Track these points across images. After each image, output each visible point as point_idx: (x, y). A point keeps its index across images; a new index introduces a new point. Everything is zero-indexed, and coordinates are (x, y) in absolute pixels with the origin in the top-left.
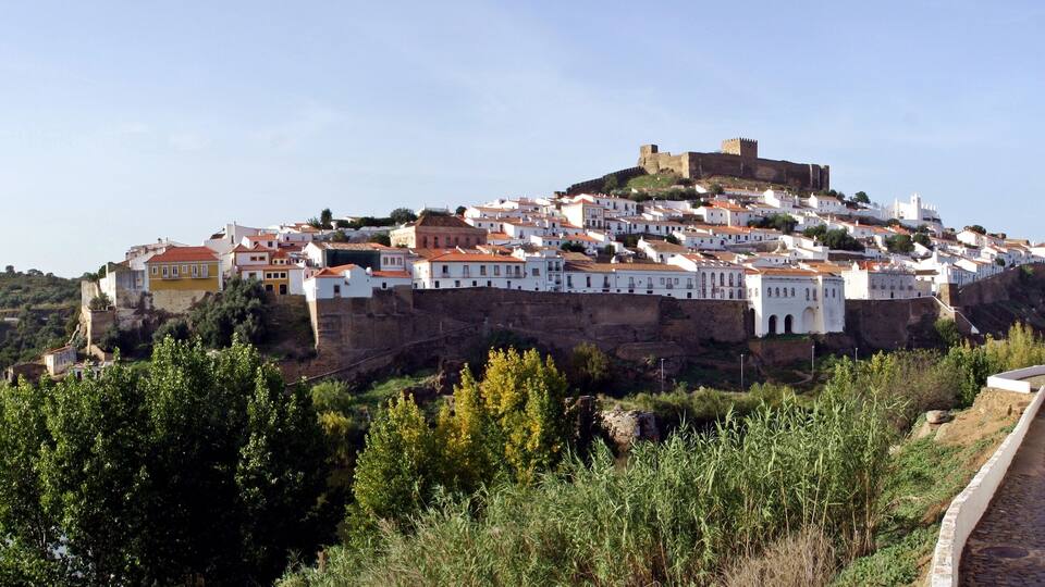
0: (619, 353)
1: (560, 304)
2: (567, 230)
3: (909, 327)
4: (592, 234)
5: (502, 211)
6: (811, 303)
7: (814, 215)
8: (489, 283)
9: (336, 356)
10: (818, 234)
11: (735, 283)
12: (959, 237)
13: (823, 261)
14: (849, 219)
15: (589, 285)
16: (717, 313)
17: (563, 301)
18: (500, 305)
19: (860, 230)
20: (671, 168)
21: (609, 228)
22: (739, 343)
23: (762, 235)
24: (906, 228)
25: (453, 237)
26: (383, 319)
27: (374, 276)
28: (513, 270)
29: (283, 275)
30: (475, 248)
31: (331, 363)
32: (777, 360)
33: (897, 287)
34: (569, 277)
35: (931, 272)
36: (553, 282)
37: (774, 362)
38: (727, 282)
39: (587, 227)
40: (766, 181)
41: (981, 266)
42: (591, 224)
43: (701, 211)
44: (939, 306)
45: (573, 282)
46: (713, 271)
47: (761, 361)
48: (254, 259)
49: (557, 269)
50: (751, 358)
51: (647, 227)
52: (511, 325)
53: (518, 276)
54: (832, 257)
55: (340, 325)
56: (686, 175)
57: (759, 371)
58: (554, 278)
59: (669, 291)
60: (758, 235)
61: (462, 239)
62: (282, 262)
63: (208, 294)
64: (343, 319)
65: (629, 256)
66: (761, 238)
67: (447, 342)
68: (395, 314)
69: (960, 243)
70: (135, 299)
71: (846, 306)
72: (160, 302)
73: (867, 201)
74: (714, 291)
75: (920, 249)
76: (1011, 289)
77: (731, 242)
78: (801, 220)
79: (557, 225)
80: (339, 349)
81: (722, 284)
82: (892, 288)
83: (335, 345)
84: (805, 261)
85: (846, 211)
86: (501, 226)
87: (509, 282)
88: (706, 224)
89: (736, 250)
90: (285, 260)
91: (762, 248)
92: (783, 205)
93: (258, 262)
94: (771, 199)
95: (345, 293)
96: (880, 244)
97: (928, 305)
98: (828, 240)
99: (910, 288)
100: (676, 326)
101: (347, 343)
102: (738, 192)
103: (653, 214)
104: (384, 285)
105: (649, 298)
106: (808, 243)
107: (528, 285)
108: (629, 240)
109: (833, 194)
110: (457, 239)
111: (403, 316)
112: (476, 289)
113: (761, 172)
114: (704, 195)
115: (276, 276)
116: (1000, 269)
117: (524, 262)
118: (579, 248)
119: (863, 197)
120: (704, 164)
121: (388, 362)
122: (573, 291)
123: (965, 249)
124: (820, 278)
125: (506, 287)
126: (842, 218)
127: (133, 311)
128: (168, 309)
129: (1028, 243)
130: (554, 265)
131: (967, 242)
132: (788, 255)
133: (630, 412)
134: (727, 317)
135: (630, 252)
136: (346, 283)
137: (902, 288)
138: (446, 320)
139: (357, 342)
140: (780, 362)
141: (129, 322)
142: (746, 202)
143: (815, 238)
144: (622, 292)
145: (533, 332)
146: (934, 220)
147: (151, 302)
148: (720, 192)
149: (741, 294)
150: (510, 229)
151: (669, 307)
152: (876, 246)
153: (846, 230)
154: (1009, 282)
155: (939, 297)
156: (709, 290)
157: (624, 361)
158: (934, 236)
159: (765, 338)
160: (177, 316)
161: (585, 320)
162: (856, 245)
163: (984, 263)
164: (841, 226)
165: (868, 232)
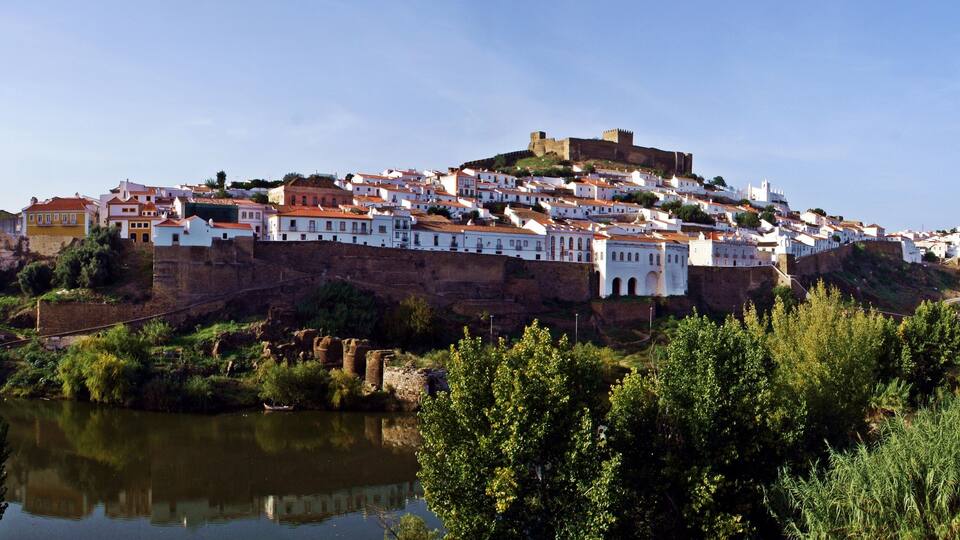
0: (455, 308)
1: (402, 260)
2: (441, 197)
3: (749, 292)
4: (462, 202)
5: (387, 179)
6: (654, 268)
7: (674, 193)
8: (335, 238)
9: (171, 299)
10: (674, 208)
11: (584, 247)
12: (802, 217)
13: (675, 232)
14: (705, 198)
15: (436, 244)
16: (563, 274)
17: (405, 257)
18: (341, 258)
19: (714, 207)
20: (555, 151)
21: (481, 197)
22: (583, 303)
23: (624, 208)
24: (755, 208)
25: (319, 197)
26: (222, 266)
27: (215, 226)
28: (359, 226)
29: (146, 225)
30: (337, 207)
31: (166, 305)
32: (617, 319)
33: (740, 255)
34: (417, 236)
35: (773, 244)
36: (400, 240)
37: (615, 322)
38: (575, 246)
39: (460, 195)
40: (635, 164)
41: (818, 241)
42: (464, 192)
43: (572, 186)
44: (777, 274)
45: (420, 239)
46: (562, 235)
47: (602, 320)
48: (125, 210)
49: (405, 227)
50: (593, 318)
51: (518, 197)
52: (348, 277)
53: (364, 232)
54: (684, 229)
55: (177, 271)
56: (567, 158)
57: (597, 330)
58: (401, 236)
59: (518, 253)
60: (620, 208)
61: (329, 199)
62: (149, 213)
63: (75, 240)
64: (179, 266)
65: (493, 221)
66: (623, 211)
67: (282, 291)
68: (235, 263)
69: (803, 222)
70: (14, 243)
71: (689, 272)
72: (35, 245)
73: (724, 185)
74: (563, 254)
75: (765, 225)
76: (845, 262)
77: (595, 213)
78: (662, 197)
79: (432, 192)
80: (174, 293)
81: (571, 247)
82: (735, 256)
83: (170, 289)
84: (659, 231)
85: (703, 192)
86: (378, 191)
87: (355, 238)
88: (575, 197)
89: (597, 220)
90: (152, 213)
91: (622, 219)
92: (647, 184)
93: (129, 214)
94: (637, 178)
95: (184, 242)
96: (731, 220)
97: (768, 273)
98: (681, 213)
99: (752, 257)
100: (520, 285)
101: (183, 287)
102: (609, 172)
103: (528, 187)
104: (225, 235)
105: (498, 258)
106: (664, 216)
107: (374, 241)
108: (495, 207)
109: (694, 177)
110: (323, 199)
111: (242, 264)
112: (321, 242)
113: (632, 157)
114: (578, 174)
115: (140, 225)
116: (836, 245)
117: (371, 220)
118: (445, 213)
119: (720, 181)
120: (582, 148)
121: (219, 307)
122: (420, 248)
123: (806, 226)
124: (663, 244)
125: (351, 242)
126: (699, 197)
127: (12, 253)
128: (42, 252)
129: (861, 224)
130: (401, 224)
131: (809, 221)
132: (644, 226)
133: (419, 370)
134: (572, 278)
135: (494, 218)
136: (186, 232)
137: (744, 257)
138: (287, 270)
139: (193, 287)
140: (620, 322)
141: (8, 262)
142: (615, 180)
143: (670, 212)
144: (470, 251)
145: (371, 285)
146: (781, 202)
147: (27, 245)
148: (593, 171)
149: (589, 257)
150: (384, 193)
151: (516, 266)
152: (727, 222)
153: (699, 206)
154: (844, 255)
155: (778, 266)
156: (558, 253)
157: (459, 316)
158: (780, 215)
159: (609, 298)
160: (49, 258)
161: (426, 275)
162: (707, 219)
163: (821, 239)
164: (696, 203)
165: (721, 209)
